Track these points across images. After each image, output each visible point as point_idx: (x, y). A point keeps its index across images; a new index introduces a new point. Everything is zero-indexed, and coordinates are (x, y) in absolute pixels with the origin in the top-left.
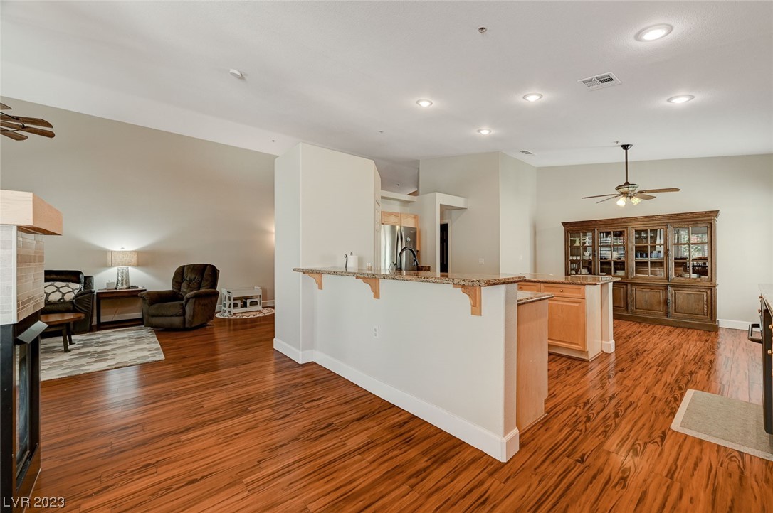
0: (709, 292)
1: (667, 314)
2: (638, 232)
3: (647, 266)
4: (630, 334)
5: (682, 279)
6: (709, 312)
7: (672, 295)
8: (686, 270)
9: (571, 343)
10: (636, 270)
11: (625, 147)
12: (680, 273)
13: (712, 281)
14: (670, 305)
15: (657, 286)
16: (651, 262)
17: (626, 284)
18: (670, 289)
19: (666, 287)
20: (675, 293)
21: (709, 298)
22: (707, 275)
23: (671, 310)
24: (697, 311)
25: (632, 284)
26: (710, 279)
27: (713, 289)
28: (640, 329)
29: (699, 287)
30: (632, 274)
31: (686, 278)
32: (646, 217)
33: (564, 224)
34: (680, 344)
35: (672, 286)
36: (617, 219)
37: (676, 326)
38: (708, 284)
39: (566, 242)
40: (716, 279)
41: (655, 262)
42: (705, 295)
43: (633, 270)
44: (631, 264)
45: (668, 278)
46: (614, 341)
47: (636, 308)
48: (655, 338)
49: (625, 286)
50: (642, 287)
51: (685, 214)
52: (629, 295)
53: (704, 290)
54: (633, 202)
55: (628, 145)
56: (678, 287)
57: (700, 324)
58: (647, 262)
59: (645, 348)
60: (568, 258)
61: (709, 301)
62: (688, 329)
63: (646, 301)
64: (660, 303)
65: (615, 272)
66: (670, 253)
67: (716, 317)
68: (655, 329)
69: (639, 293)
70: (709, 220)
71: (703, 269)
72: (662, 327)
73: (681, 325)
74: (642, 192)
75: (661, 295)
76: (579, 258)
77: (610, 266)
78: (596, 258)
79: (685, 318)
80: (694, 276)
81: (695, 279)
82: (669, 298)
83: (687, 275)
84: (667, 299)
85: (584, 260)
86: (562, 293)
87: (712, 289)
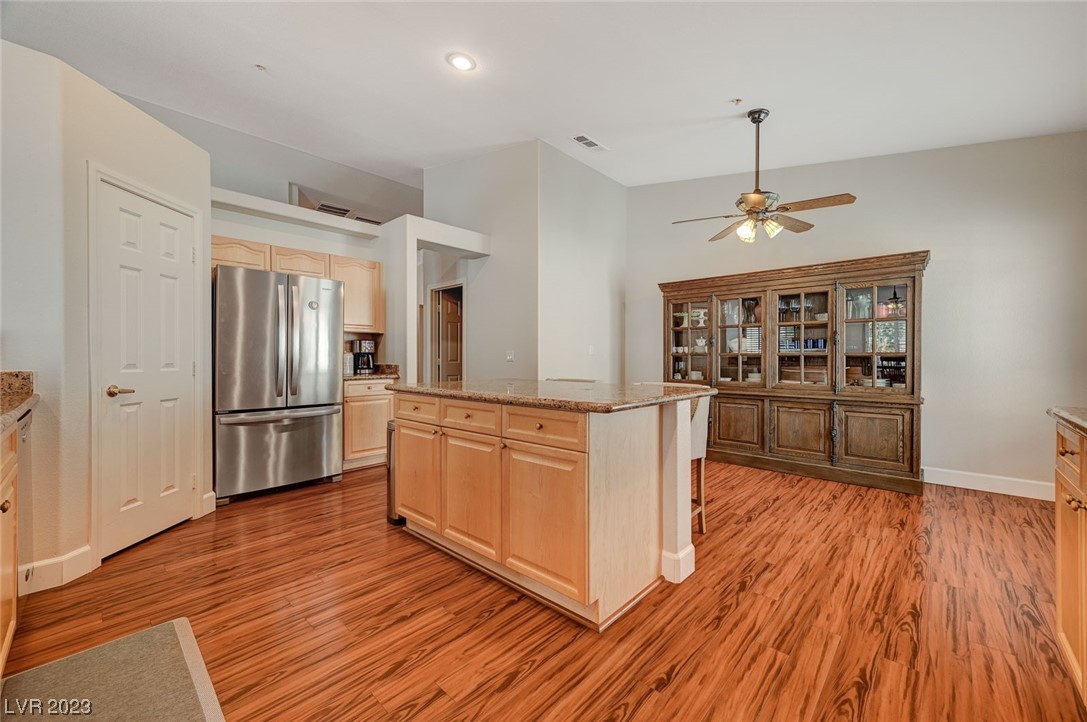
0: (907, 415)
1: (831, 459)
2: (785, 299)
3: (799, 365)
4: (754, 509)
5: (859, 389)
6: (907, 455)
7: (840, 421)
8: (868, 372)
9: (557, 576)
10: (780, 372)
11: (756, 116)
12: (856, 377)
13: (913, 393)
14: (837, 439)
15: (815, 402)
16: (806, 357)
17: (762, 399)
18: (837, 408)
19: (831, 405)
20: (847, 417)
21: (907, 427)
22: (904, 382)
23: (839, 450)
24: (884, 453)
25: (773, 399)
26: (909, 390)
27: (915, 408)
28: (780, 492)
29: (890, 405)
30: (773, 381)
31: (868, 388)
32: (798, 269)
33: (663, 286)
34: (849, 539)
35: (842, 403)
36: (749, 275)
37: (846, 481)
38: (906, 399)
39: (666, 319)
40: (920, 389)
41: (814, 357)
42: (900, 421)
43: (774, 373)
44: (771, 363)
45: (834, 387)
46: (691, 547)
47: (779, 446)
48: (801, 516)
49: (760, 403)
50: (789, 405)
51: (866, 260)
52: (767, 420)
53: (898, 412)
54: (768, 230)
55: (760, 112)
56: (851, 405)
57: (889, 480)
58: (797, 358)
59: (768, 560)
60: (669, 350)
61: (907, 433)
62: (869, 487)
63: (796, 432)
64: (819, 435)
65: (745, 376)
66: (838, 338)
67: (918, 465)
68: (806, 492)
69: (784, 417)
70: (910, 271)
71: (897, 372)
72: (823, 482)
73: (856, 481)
74: (784, 208)
75: (822, 420)
76: (686, 349)
77: (737, 365)
78: (714, 349)
79: (863, 467)
80: (881, 383)
81: (882, 389)
82: (836, 427)
83: (868, 382)
84: (831, 429)
85: (694, 355)
86: (541, 435)
87: (913, 409)
